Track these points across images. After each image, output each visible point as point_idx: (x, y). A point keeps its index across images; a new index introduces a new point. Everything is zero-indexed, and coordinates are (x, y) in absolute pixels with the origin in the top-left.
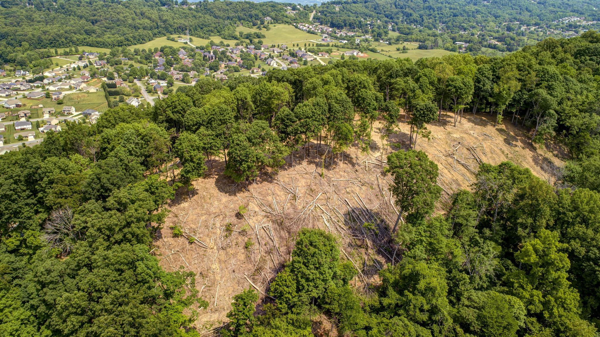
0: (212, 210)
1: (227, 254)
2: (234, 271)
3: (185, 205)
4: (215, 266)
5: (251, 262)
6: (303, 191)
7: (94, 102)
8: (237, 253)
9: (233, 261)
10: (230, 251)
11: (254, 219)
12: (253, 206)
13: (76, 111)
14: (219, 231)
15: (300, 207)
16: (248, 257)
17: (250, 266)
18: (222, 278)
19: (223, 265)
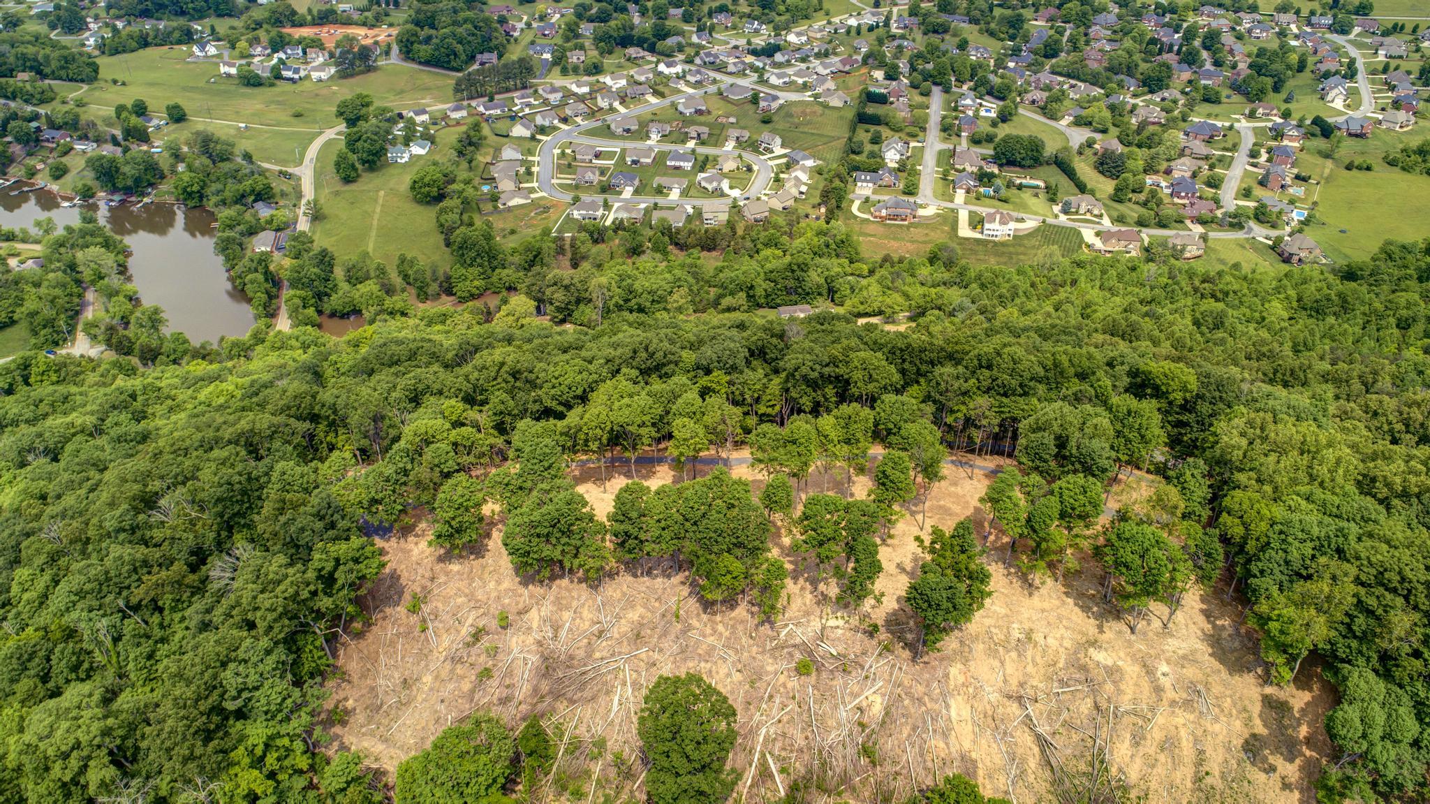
0: (480, 595)
1: (452, 671)
2: (442, 701)
3: (455, 567)
4: (428, 679)
5: (472, 700)
6: (623, 629)
7: (825, 133)
8: (463, 677)
9: (451, 686)
10: (459, 670)
11: (522, 637)
12: (534, 617)
13: (783, 146)
14: (466, 630)
15: (597, 655)
16: (472, 691)
17: (467, 706)
18: (425, 700)
19: (437, 684)
